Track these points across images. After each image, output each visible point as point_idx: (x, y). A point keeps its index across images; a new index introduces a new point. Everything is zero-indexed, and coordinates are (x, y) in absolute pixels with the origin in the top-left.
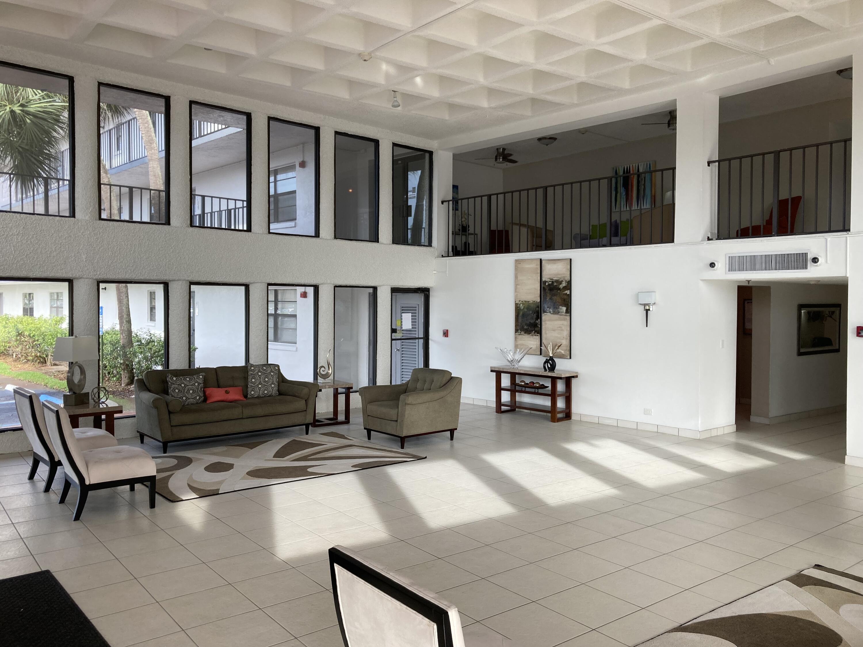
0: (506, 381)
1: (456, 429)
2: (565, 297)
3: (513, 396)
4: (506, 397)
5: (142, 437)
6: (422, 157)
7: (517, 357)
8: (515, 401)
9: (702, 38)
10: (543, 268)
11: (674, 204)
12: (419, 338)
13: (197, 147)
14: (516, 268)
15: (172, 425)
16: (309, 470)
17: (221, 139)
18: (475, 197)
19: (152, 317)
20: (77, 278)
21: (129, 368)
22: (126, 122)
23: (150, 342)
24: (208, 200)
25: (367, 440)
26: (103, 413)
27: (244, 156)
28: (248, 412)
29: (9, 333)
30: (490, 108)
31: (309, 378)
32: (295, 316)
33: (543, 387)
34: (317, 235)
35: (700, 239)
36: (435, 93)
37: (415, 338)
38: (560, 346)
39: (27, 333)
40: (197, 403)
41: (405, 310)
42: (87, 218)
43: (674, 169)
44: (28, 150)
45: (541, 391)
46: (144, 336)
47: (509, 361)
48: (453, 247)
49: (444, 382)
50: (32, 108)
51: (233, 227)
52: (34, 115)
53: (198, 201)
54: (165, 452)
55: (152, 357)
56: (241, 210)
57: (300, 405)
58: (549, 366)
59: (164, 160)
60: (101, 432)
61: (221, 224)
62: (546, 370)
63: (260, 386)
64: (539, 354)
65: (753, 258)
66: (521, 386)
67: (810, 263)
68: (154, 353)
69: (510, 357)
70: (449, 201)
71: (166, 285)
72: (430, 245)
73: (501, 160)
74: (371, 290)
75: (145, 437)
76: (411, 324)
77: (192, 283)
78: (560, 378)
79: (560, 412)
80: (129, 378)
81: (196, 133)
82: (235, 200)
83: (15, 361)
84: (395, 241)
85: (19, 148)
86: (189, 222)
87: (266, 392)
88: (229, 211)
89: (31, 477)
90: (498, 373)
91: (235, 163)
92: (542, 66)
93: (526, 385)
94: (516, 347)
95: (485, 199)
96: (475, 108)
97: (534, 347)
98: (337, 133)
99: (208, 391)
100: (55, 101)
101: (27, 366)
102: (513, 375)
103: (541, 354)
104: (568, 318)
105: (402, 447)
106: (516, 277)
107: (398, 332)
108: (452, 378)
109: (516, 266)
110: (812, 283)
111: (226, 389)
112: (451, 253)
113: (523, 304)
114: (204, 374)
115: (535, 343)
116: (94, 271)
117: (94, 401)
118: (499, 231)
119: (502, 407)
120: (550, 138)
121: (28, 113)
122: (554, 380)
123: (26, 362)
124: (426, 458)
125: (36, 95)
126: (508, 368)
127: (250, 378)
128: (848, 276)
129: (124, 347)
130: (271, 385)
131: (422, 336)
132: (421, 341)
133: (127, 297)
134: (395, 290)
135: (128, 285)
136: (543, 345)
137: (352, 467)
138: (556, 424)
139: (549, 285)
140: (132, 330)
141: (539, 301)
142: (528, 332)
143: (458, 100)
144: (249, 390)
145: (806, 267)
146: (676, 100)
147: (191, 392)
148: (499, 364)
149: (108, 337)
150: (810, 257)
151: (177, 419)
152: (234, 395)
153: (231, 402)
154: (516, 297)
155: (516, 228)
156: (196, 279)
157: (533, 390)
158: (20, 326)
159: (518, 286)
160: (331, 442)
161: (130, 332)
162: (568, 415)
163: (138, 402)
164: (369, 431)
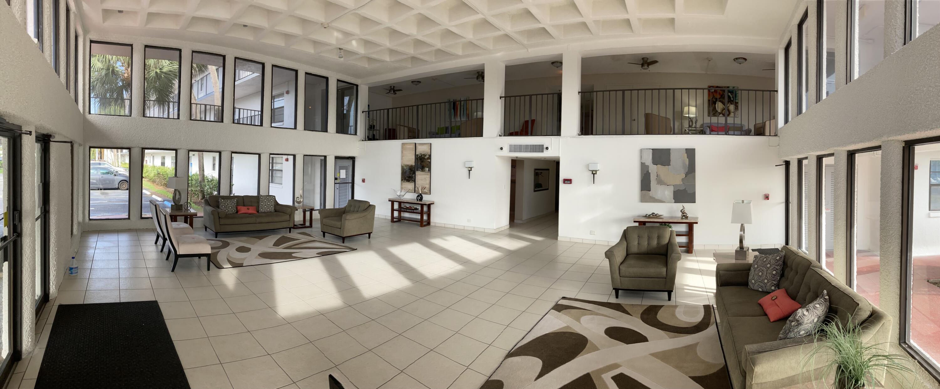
0: (396, 206)
1: (372, 233)
2: (428, 163)
3: (400, 214)
4: (396, 214)
5: (206, 228)
6: (352, 88)
7: (403, 193)
8: (401, 216)
9: (501, 31)
10: (417, 148)
11: (483, 119)
12: (349, 183)
13: (238, 85)
14: (402, 148)
15: (220, 224)
16: (293, 255)
17: (249, 80)
18: (380, 110)
19: (214, 169)
20: (179, 149)
21: (202, 192)
22: (205, 76)
23: (212, 180)
24: (242, 111)
25: (323, 238)
26: (188, 215)
27: (260, 89)
28: (258, 220)
29: (155, 173)
30: (391, 61)
31: (291, 204)
32: (282, 171)
33: (416, 209)
34: (295, 128)
35: (496, 136)
36: (362, 51)
37: (347, 183)
38: (425, 188)
39: (161, 173)
40: (233, 214)
41: (342, 168)
42: (185, 119)
43: (483, 99)
44: (162, 90)
45: (415, 211)
46: (210, 178)
47: (398, 196)
48: (368, 136)
49: (366, 207)
50: (165, 70)
51: (253, 124)
52: (165, 73)
53: (237, 111)
54: (216, 237)
55: (213, 188)
56: (257, 116)
57: (287, 217)
58: (420, 198)
59: (221, 93)
60: (187, 226)
61: (247, 123)
62: (418, 200)
63: (265, 207)
64: (414, 192)
65: (520, 146)
66: (405, 208)
67: (545, 150)
68: (214, 186)
69: (398, 194)
70: (366, 111)
71: (220, 153)
72: (356, 134)
73: (392, 92)
74: (323, 158)
75: (207, 228)
76: (345, 175)
77: (233, 152)
78: (426, 205)
79: (425, 222)
80: (202, 196)
81: (237, 78)
82: (255, 111)
83: (157, 185)
84: (338, 131)
85: (158, 89)
86: (232, 121)
87: (268, 210)
88: (251, 117)
89: (156, 243)
90: (393, 202)
91: (254, 93)
92: (420, 38)
93: (407, 208)
94: (402, 188)
95: (386, 111)
96: (383, 61)
97: (411, 188)
98: (306, 73)
99: (239, 208)
100: (174, 66)
101: (161, 187)
102: (400, 203)
103: (415, 192)
104: (429, 174)
105: (343, 243)
106: (402, 152)
107: (338, 179)
108: (370, 205)
109: (402, 146)
110: (542, 159)
111: (247, 207)
112: (367, 139)
113: (406, 166)
114: (237, 199)
115: (412, 186)
116: (187, 145)
117: (185, 209)
118: (393, 129)
119: (394, 219)
120: (418, 82)
121: (162, 72)
122: (422, 206)
123: (161, 186)
124: (357, 249)
125: (166, 63)
126: (397, 199)
127: (260, 202)
128: (560, 156)
129: (200, 182)
130: (271, 206)
131: (351, 182)
132: (350, 185)
133: (203, 159)
134: (337, 158)
135: (204, 153)
136: (416, 187)
137: (317, 254)
138: (423, 228)
139: (420, 157)
140: (205, 174)
141: (414, 165)
142: (408, 181)
143: (374, 56)
144: (260, 208)
145: (543, 152)
146: (484, 64)
147: (230, 208)
148: (392, 197)
149: (194, 177)
150: (545, 147)
151: (223, 221)
152: (252, 210)
153: (250, 214)
154: (402, 162)
155: (402, 128)
156: (235, 150)
157: (411, 211)
158: (159, 170)
159: (403, 157)
160: (304, 238)
161: (204, 175)
162: (429, 223)
163: (205, 211)
164: (324, 233)
